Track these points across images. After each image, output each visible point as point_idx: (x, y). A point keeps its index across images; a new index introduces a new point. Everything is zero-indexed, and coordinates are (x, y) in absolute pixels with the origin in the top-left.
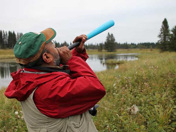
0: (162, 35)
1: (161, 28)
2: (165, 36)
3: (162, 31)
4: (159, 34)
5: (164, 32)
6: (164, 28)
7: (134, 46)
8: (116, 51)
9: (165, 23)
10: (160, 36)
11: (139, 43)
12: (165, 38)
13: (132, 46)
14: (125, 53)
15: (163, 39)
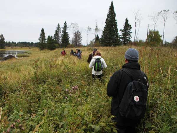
0: (41, 38)
1: (40, 34)
2: (43, 39)
3: (41, 36)
4: (39, 38)
5: (42, 37)
6: (42, 34)
7: (15, 44)
8: (5, 49)
9: (43, 31)
10: (39, 39)
11: (19, 42)
12: (42, 41)
13: (13, 44)
14: (12, 50)
15: (41, 41)
